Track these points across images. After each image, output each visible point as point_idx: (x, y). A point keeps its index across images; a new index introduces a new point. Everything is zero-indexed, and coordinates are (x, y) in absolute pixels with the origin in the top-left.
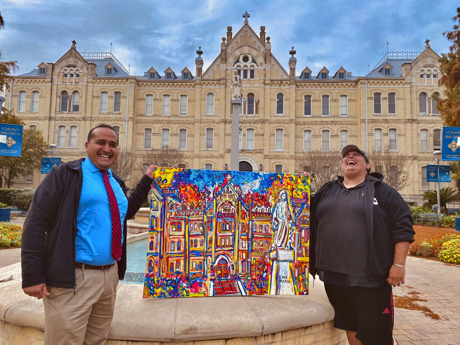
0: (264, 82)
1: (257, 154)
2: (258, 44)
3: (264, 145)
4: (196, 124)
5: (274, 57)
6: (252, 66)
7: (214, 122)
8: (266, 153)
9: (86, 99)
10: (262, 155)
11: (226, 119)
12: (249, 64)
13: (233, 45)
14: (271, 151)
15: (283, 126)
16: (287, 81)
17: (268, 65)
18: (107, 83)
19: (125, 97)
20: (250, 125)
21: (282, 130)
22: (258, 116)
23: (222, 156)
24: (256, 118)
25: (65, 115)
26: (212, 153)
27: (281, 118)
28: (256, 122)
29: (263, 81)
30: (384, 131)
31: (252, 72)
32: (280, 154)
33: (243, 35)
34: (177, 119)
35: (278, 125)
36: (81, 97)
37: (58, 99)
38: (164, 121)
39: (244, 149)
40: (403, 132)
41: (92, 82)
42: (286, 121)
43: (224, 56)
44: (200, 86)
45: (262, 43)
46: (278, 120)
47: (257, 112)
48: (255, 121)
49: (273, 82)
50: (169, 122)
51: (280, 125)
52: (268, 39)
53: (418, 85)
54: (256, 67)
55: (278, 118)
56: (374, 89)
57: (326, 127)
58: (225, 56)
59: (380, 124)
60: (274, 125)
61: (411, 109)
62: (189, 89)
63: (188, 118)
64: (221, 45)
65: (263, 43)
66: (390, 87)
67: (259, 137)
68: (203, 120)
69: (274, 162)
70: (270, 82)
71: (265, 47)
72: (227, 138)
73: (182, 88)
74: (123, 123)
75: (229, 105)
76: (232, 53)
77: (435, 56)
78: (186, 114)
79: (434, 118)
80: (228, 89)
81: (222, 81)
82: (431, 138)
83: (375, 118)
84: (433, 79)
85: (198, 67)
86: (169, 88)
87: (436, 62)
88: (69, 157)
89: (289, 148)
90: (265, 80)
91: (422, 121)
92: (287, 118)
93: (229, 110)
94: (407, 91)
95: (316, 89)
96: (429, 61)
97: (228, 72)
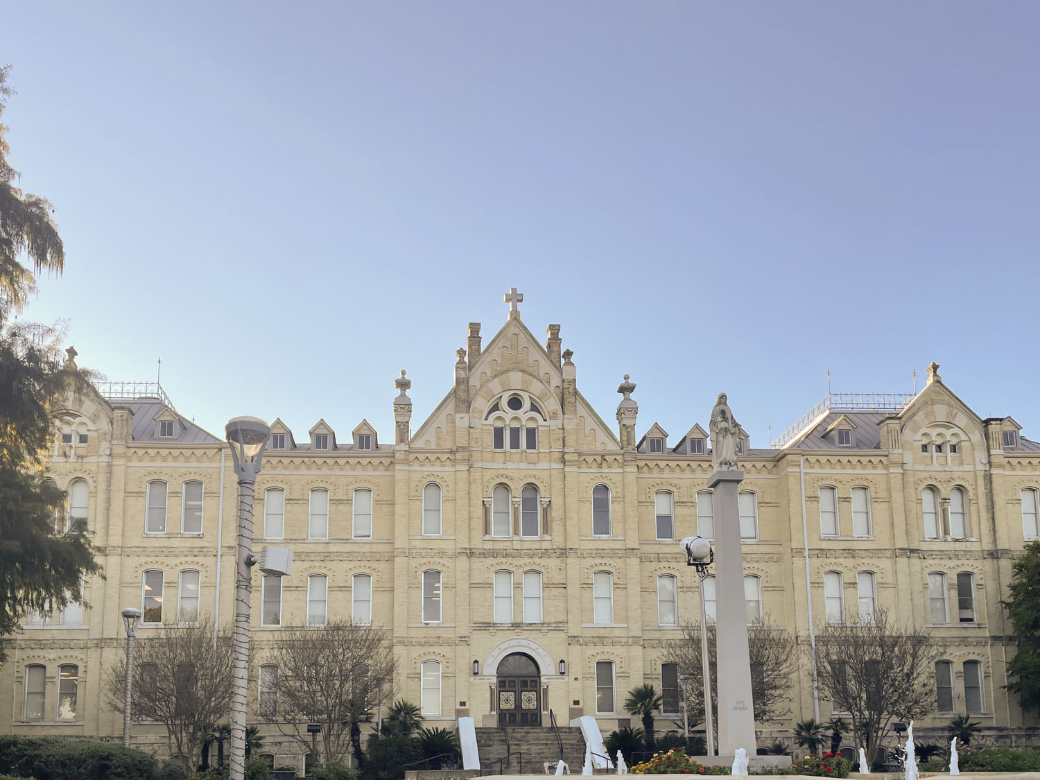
0: (563, 457)
1: (552, 634)
2: (545, 367)
3: (567, 612)
4: (397, 560)
5: (582, 399)
6: (532, 419)
7: (442, 554)
8: (573, 631)
10: (562, 635)
11: (472, 547)
12: (524, 413)
13: (484, 367)
14: (584, 625)
15: (610, 564)
16: (617, 457)
17: (571, 417)
18: (164, 459)
19: (214, 495)
20: (530, 560)
21: (609, 573)
22: (550, 538)
23: (464, 640)
24: (546, 545)
26: (439, 632)
27: (606, 545)
28: (545, 554)
29: (559, 455)
30: (847, 577)
31: (531, 433)
32: (606, 633)
33: (508, 344)
34: (347, 548)
35: (598, 561)
36: (93, 494)
38: (313, 555)
39: (518, 621)
40: (890, 579)
41: (124, 456)
42: (618, 551)
43: (463, 395)
44: (405, 467)
45: (554, 364)
46: (598, 549)
47: (546, 531)
48: (543, 551)
49: (584, 457)
50: (327, 557)
51: (603, 561)
52: (568, 354)
53: (918, 467)
54: (541, 422)
55: (599, 545)
56: (820, 476)
58: (465, 394)
59: (836, 561)
60: (589, 562)
61: (907, 524)
62: (376, 473)
63: (374, 546)
64: (457, 368)
65: (557, 364)
66: (854, 472)
67: (555, 592)
68: (414, 551)
69: (594, 652)
70: (576, 457)
71: (562, 374)
72: (476, 594)
73: (359, 472)
74: (209, 561)
75: (478, 512)
76: (481, 387)
77: (953, 402)
78: (369, 536)
79: (958, 546)
80: (476, 475)
81: (460, 454)
82: (954, 594)
83: (824, 545)
84: (950, 454)
85: (401, 419)
86: (325, 471)
87: (954, 417)
88: (61, 653)
89: (627, 619)
90: (563, 453)
91: (931, 553)
92: (619, 545)
93: (478, 525)
94: (896, 483)
95: (683, 476)
96: (941, 412)
97: (475, 433)
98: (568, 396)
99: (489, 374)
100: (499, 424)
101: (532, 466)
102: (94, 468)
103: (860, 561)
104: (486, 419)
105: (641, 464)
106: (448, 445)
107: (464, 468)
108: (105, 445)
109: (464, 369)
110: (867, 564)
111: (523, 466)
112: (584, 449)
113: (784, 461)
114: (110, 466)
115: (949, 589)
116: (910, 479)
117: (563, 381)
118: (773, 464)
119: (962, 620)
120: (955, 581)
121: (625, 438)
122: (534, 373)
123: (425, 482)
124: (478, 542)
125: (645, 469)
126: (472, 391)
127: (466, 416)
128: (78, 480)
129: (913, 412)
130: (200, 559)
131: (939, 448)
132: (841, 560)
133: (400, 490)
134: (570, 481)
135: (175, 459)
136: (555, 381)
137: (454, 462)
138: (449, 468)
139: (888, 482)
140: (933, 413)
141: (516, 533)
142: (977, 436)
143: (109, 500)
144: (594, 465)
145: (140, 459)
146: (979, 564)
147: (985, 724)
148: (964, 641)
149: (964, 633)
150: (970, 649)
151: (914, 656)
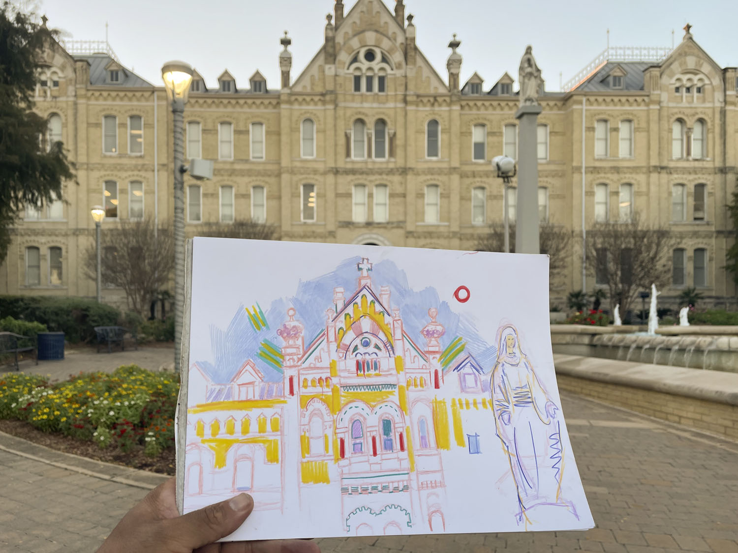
0: (405, 98)
1: (394, 230)
2: (393, 28)
3: (405, 214)
4: (283, 176)
5: (421, 54)
6: (382, 69)
7: (315, 172)
8: (410, 227)
10: (402, 231)
11: (337, 166)
12: (376, 64)
13: (347, 28)
14: (417, 224)
15: (440, 179)
16: (446, 98)
17: (411, 67)
18: (114, 99)
19: (150, 126)
20: (380, 177)
21: (437, 186)
22: (394, 160)
23: (332, 234)
24: (391, 166)
26: (314, 228)
27: (435, 165)
28: (391, 172)
29: (403, 97)
30: (613, 187)
31: (382, 80)
32: (432, 229)
33: (365, 9)
35: (429, 177)
36: (65, 125)
38: (222, 171)
39: (370, 220)
40: (644, 189)
41: (85, 97)
42: (444, 170)
44: (288, 106)
45: (399, 25)
46: (429, 168)
47: (392, 153)
48: (389, 170)
49: (421, 98)
50: (233, 173)
51: (432, 177)
52: (410, 18)
53: (671, 105)
54: (389, 71)
55: (430, 165)
56: (597, 111)
58: (332, 49)
59: (605, 176)
60: (422, 178)
61: (660, 148)
62: (267, 111)
63: (266, 165)
64: (326, 29)
65: (402, 26)
66: (623, 108)
67: (398, 200)
68: (295, 169)
69: (424, 243)
70: (415, 98)
71: (405, 33)
72: (341, 202)
73: (254, 110)
74: (149, 175)
75: (342, 141)
76: (345, 43)
77: (701, 55)
78: (262, 158)
79: (697, 164)
80: (340, 112)
81: (328, 96)
82: (691, 201)
83: (597, 164)
84: (695, 94)
85: (285, 69)
86: (229, 109)
87: (701, 66)
88: (50, 239)
89: (449, 220)
90: (405, 96)
91: (676, 170)
92: (445, 165)
93: (342, 150)
94: (654, 117)
95: (494, 112)
96: (691, 62)
97: (340, 80)
98: (410, 50)
99: (350, 32)
100: (358, 73)
101: (382, 106)
102: (64, 105)
103: (622, 176)
104: (348, 69)
105: (464, 103)
106: (319, 89)
107: (331, 107)
108: (71, 89)
109: (331, 29)
110: (628, 177)
111: (375, 105)
112: (421, 92)
113: (571, 101)
114: (75, 104)
115: (688, 196)
116: (665, 113)
117: (406, 39)
118: (562, 103)
119: (696, 219)
120: (692, 190)
121: (452, 83)
122: (385, 33)
123: (303, 117)
124: (342, 163)
125: (467, 108)
126: (338, 47)
127: (333, 67)
128: (54, 114)
129: (669, 62)
130: (142, 173)
131: (688, 90)
132: (609, 175)
133: (285, 123)
134: (411, 116)
135: (122, 99)
136: (400, 39)
137: (324, 103)
138: (320, 107)
139: (648, 116)
140: (685, 63)
141: (370, 155)
142: (717, 81)
143: (76, 129)
144: (429, 104)
145: (97, 99)
146: (711, 177)
147: (706, 294)
148: (695, 234)
149: (696, 229)
150: (700, 240)
151: (658, 245)
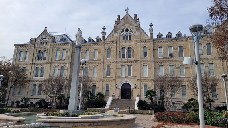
1: (133, 79)
3: (137, 74)
4: (101, 64)
6: (130, 33)
7: (110, 62)
8: (138, 78)
9: (49, 54)
10: (136, 79)
11: (117, 61)
14: (141, 77)
15: (147, 63)
16: (149, 40)
17: (138, 32)
18: (60, 46)
19: (67, 52)
20: (129, 63)
21: (147, 65)
23: (115, 80)
24: (133, 60)
25: (39, 62)
26: (109, 79)
27: (146, 59)
28: (132, 62)
29: (136, 41)
30: (206, 65)
31: (130, 36)
32: (146, 79)
33: (125, 19)
34: (92, 62)
35: (144, 63)
36: (47, 53)
37: (37, 54)
39: (126, 76)
40: (217, 65)
41: (53, 46)
42: (149, 61)
44: (104, 45)
47: (133, 57)
49: (141, 41)
52: (138, 20)
54: (132, 34)
55: (144, 59)
57: (172, 63)
58: (116, 30)
59: (203, 61)
60: (142, 63)
62: (99, 46)
64: (115, 24)
65: (136, 22)
66: (207, 40)
67: (135, 70)
68: (105, 62)
69: (143, 83)
70: (139, 41)
72: (117, 70)
73: (95, 46)
75: (118, 53)
76: (120, 28)
78: (97, 59)
80: (118, 46)
85: (103, 36)
86: (89, 47)
88: (39, 82)
89: (151, 75)
93: (118, 56)
95: (165, 43)
97: (118, 37)
99: (121, 25)
101: (130, 43)
102: (48, 48)
103: (209, 61)
104: (121, 34)
106: (112, 40)
107: (116, 44)
108: (50, 44)
117: (137, 25)
118: (187, 39)
121: (151, 36)
122: (131, 24)
123: (107, 48)
125: (156, 42)
127: (116, 34)
128: (45, 50)
130: (64, 64)
133: (102, 49)
134: (138, 46)
138: (112, 45)
141: (127, 57)
144: (144, 42)
